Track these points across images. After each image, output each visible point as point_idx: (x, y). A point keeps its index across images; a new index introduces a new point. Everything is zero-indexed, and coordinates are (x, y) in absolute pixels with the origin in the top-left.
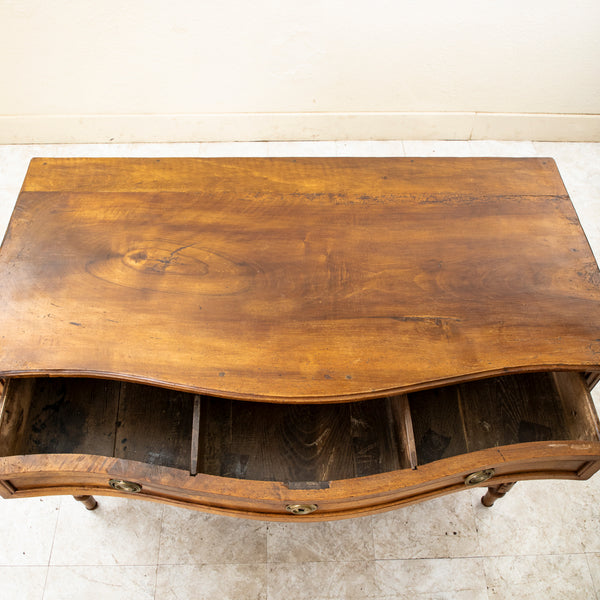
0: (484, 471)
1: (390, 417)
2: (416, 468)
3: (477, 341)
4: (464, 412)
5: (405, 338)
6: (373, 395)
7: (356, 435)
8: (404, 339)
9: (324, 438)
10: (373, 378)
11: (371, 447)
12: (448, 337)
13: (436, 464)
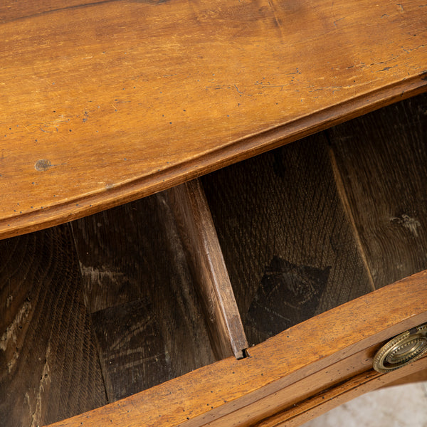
0: (413, 331)
1: (176, 246)
2: (245, 355)
3: (350, 18)
4: (353, 201)
5: (171, 45)
6: (110, 199)
7: (99, 304)
8: (167, 46)
9: (20, 327)
10: (103, 157)
11: (138, 328)
12: (276, 24)
13: (293, 334)
